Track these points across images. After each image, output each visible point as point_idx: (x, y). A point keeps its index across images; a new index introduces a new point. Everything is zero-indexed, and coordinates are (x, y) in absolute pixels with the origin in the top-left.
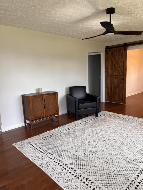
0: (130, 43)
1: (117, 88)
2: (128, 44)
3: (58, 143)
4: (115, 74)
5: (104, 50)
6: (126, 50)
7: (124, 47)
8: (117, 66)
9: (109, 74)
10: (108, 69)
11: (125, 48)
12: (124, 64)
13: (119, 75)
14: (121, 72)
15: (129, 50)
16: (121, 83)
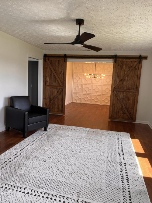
0: (69, 56)
1: (56, 99)
2: (67, 56)
3: (23, 171)
4: (54, 84)
5: (43, 57)
6: (65, 61)
7: (63, 59)
8: (56, 76)
9: (48, 84)
10: (46, 78)
11: (65, 59)
12: (63, 75)
13: (58, 85)
14: (60, 83)
15: (68, 62)
16: (61, 94)
